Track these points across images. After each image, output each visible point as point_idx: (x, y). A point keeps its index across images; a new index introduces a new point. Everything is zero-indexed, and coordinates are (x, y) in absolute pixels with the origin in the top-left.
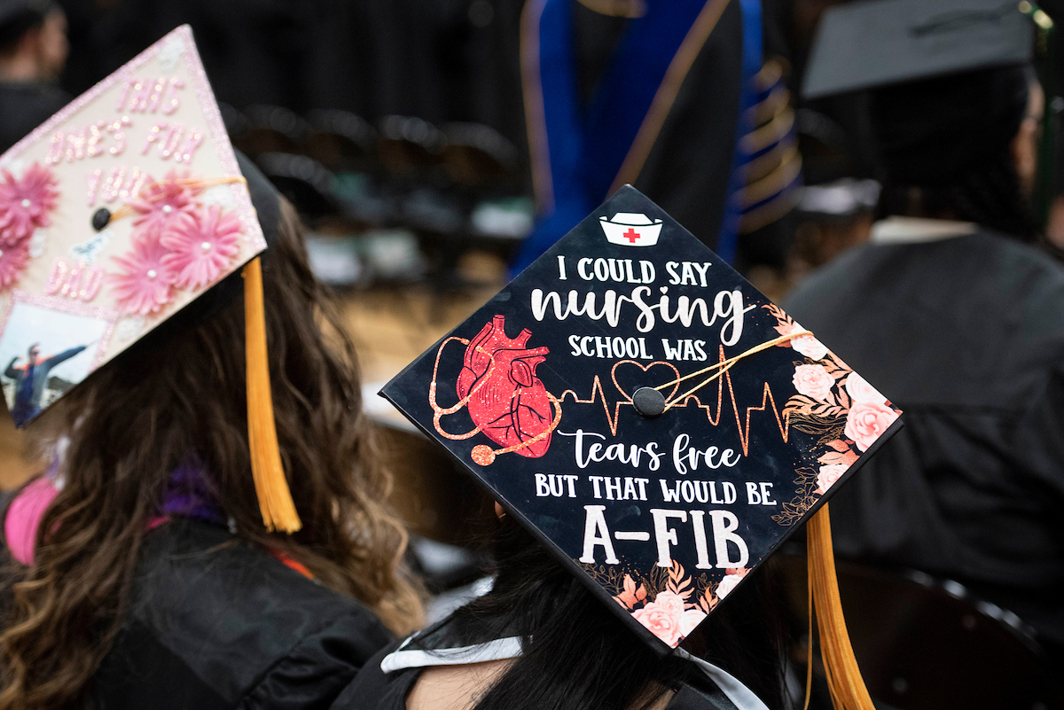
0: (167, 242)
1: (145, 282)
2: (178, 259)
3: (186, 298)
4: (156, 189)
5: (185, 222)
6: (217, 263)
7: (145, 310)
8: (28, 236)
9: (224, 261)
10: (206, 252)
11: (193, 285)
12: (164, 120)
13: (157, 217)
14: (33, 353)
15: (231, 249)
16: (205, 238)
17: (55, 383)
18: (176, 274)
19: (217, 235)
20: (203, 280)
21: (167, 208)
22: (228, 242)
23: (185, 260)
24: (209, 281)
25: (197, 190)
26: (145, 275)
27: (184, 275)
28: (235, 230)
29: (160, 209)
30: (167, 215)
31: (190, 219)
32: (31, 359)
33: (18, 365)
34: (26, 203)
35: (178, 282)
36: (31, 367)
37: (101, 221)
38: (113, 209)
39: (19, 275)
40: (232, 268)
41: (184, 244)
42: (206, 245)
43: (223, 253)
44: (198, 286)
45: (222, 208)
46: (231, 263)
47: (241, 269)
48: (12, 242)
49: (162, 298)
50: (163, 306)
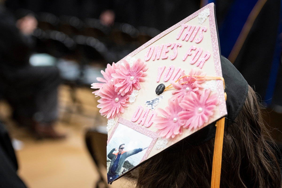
0: (183, 105)
1: (171, 123)
2: (187, 114)
3: (187, 134)
4: (185, 78)
5: (193, 97)
6: (203, 119)
7: (168, 137)
8: (129, 93)
9: (206, 118)
10: (200, 112)
11: (191, 127)
12: (195, 46)
13: (183, 92)
14: (121, 148)
15: (210, 112)
16: (200, 105)
17: (127, 164)
18: (185, 121)
19: (206, 105)
20: (196, 127)
21: (188, 88)
22: (209, 109)
23: (190, 115)
24: (198, 127)
25: (202, 81)
26: (172, 119)
27: (188, 122)
28: (214, 103)
29: (185, 88)
30: (187, 92)
31: (195, 95)
32: (119, 151)
33: (114, 153)
34: (132, 78)
35: (185, 125)
36: (119, 155)
37: (160, 90)
38: (166, 85)
39: (123, 110)
40: (210, 122)
41: (191, 107)
42: (200, 109)
43: (206, 114)
44: (193, 129)
45: (211, 92)
46: (209, 120)
47: (214, 123)
48: (122, 95)
49: (177, 132)
50: (176, 136)
